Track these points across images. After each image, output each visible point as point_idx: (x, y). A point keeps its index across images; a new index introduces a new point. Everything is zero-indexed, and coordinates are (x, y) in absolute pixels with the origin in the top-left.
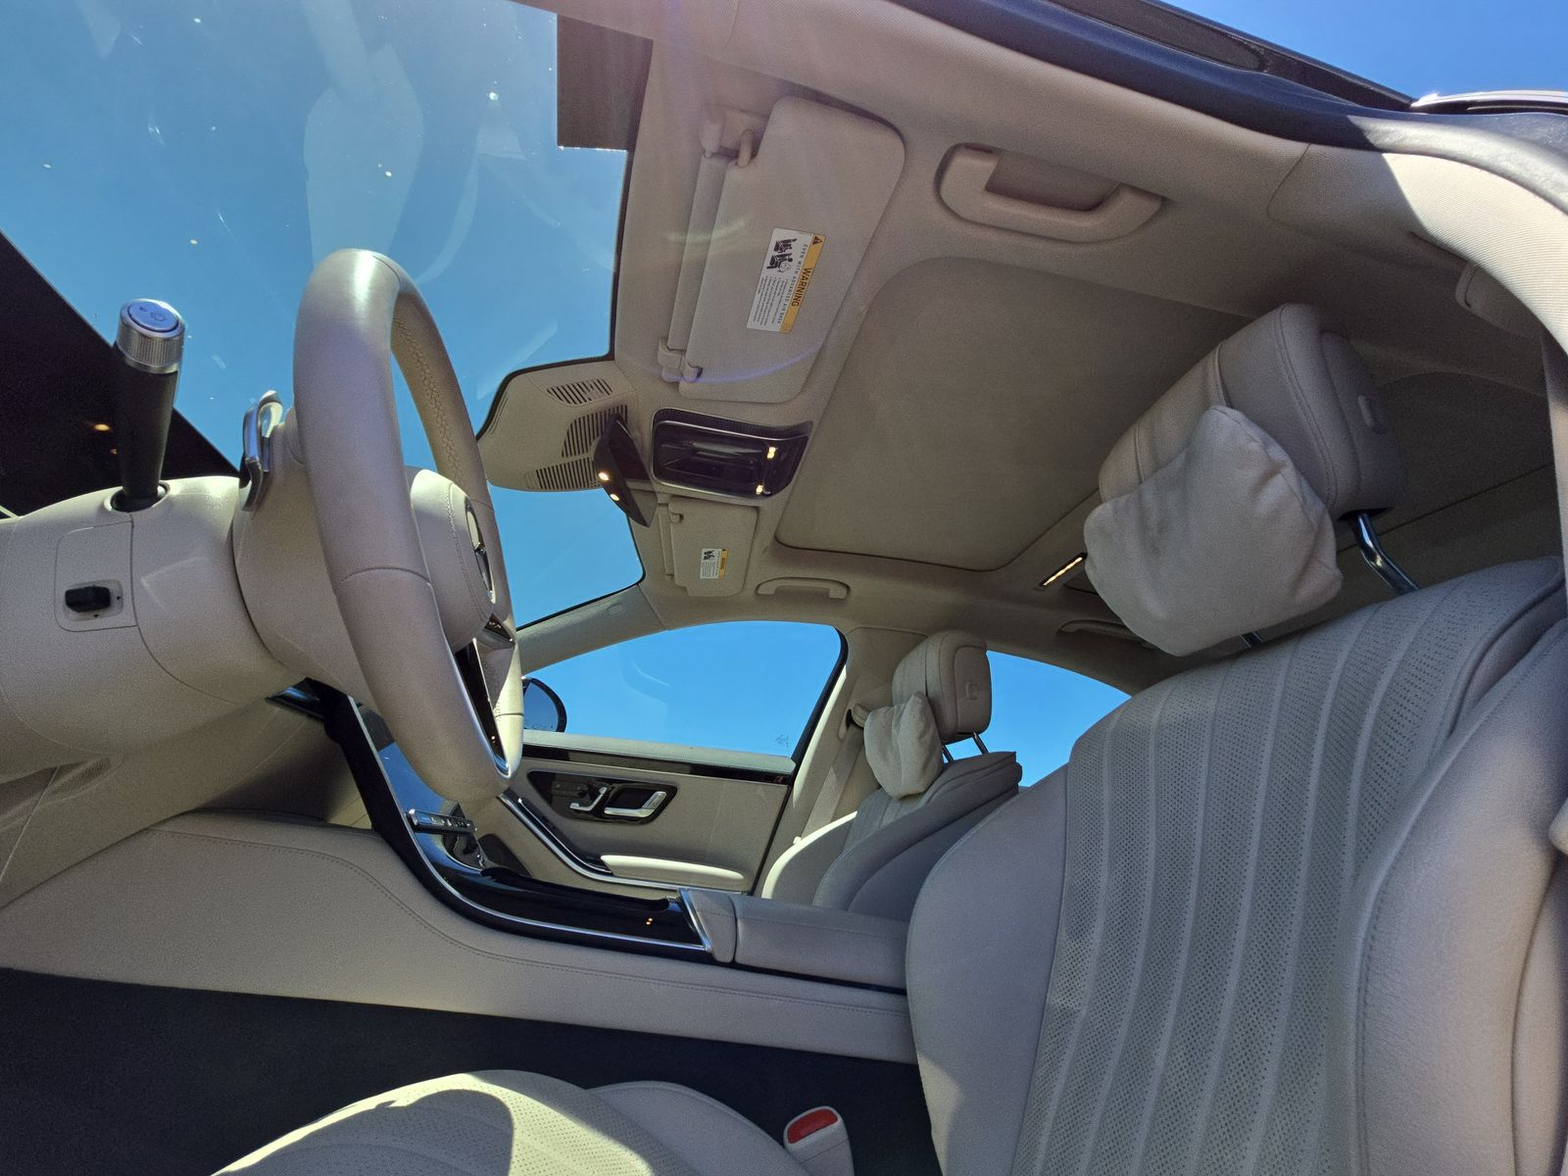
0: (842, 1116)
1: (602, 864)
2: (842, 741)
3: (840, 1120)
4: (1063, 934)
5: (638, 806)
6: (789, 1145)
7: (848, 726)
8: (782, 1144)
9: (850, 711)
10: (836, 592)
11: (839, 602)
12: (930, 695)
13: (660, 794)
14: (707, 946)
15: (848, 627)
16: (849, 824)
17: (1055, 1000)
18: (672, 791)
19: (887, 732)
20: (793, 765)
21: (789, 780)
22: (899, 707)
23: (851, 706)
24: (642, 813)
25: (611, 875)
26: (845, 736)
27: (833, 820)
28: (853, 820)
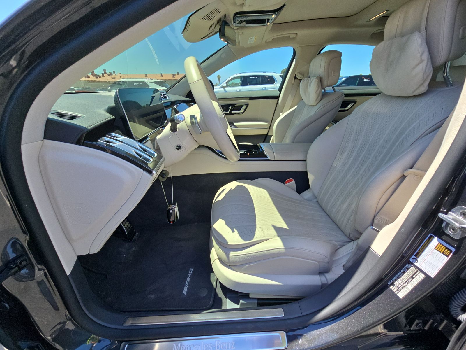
0: (294, 180)
1: (234, 125)
2: (293, 84)
3: (294, 181)
4: (339, 154)
5: (240, 110)
6: (286, 184)
7: (295, 79)
8: (284, 184)
9: (296, 75)
10: (292, 36)
11: (294, 39)
12: (320, 76)
13: (244, 107)
14: (269, 158)
15: (296, 46)
16: (295, 110)
17: (334, 165)
18: (247, 105)
19: (307, 86)
20: (279, 92)
21: (277, 97)
22: (311, 79)
23: (296, 73)
24: (241, 111)
25: (237, 127)
26: (294, 83)
27: (290, 109)
28: (296, 109)
